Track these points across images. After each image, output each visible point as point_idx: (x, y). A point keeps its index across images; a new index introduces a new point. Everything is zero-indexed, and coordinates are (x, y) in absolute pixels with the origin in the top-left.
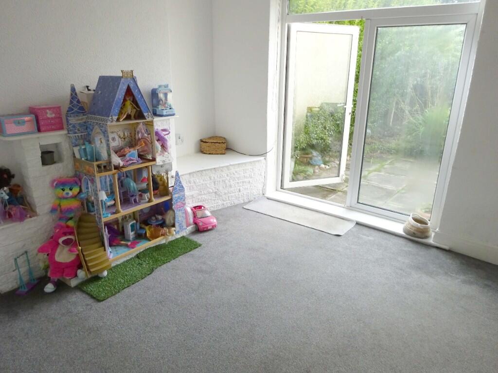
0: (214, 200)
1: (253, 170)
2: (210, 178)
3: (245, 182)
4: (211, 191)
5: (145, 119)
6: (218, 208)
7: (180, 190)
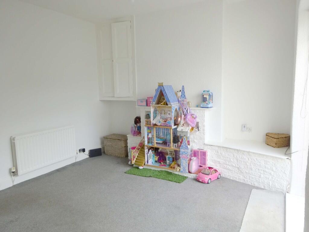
0: (237, 173)
1: (275, 165)
2: (234, 155)
3: (266, 171)
4: (234, 165)
5: (168, 105)
6: (239, 181)
7: (185, 148)
